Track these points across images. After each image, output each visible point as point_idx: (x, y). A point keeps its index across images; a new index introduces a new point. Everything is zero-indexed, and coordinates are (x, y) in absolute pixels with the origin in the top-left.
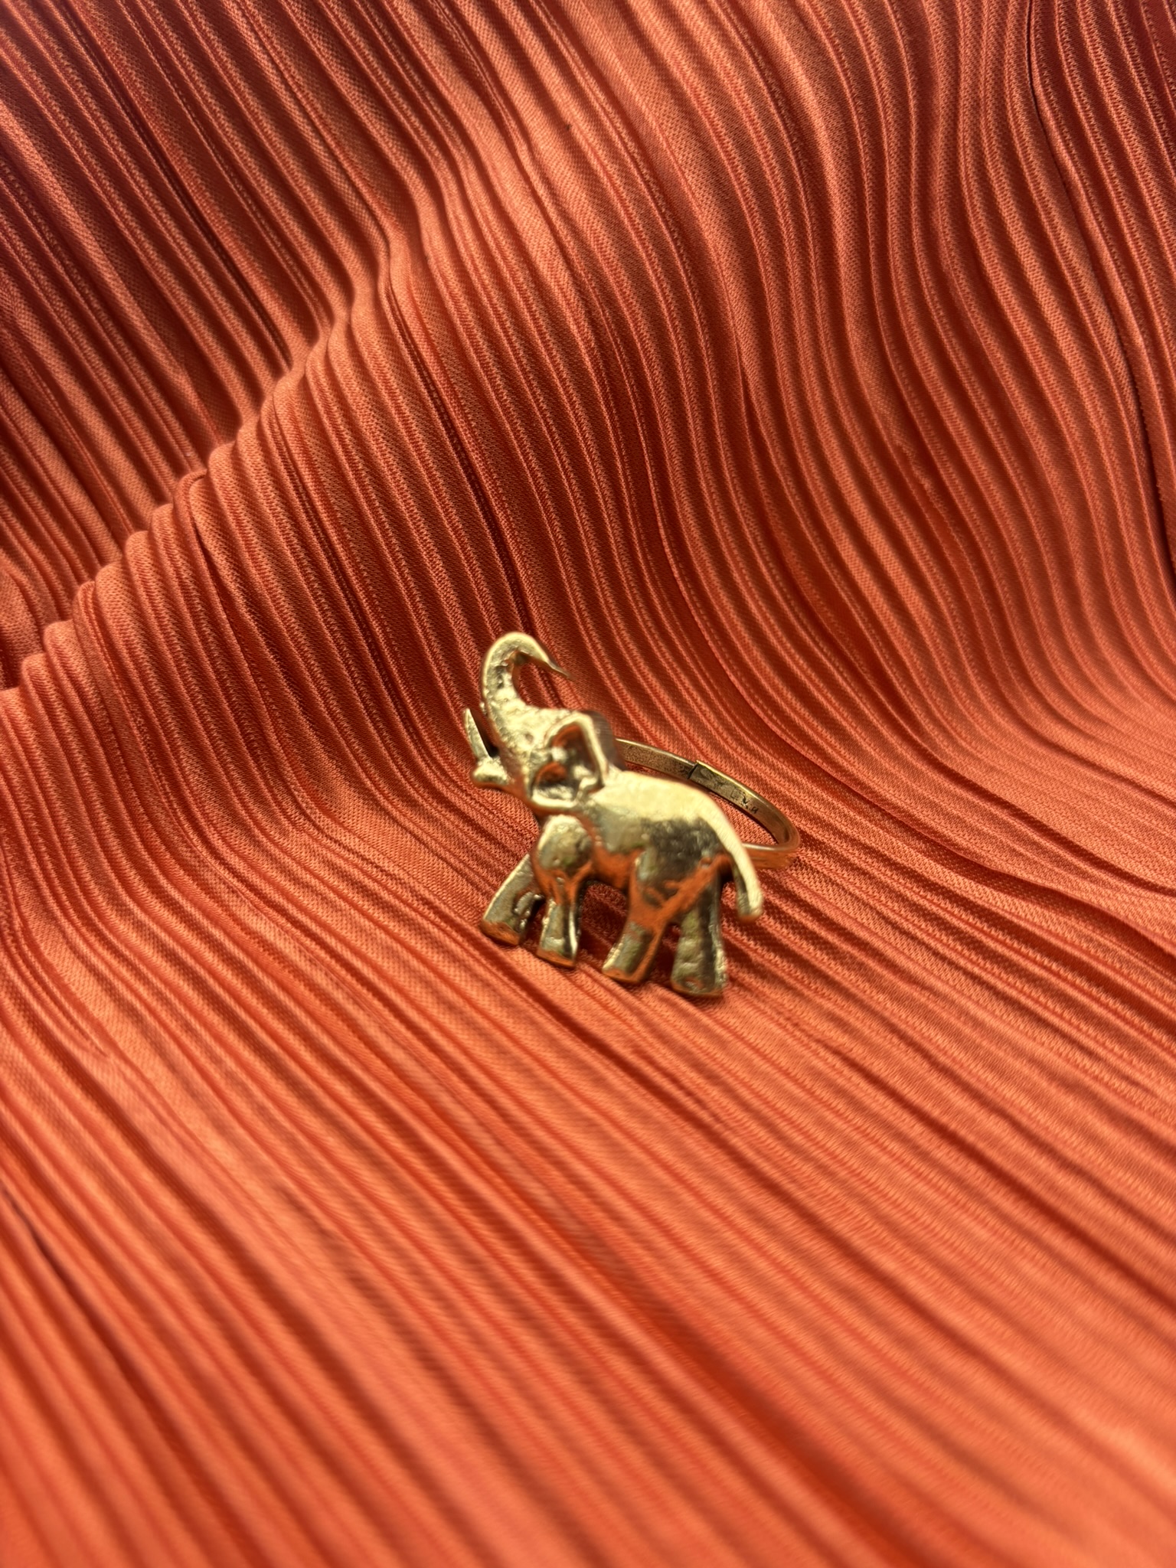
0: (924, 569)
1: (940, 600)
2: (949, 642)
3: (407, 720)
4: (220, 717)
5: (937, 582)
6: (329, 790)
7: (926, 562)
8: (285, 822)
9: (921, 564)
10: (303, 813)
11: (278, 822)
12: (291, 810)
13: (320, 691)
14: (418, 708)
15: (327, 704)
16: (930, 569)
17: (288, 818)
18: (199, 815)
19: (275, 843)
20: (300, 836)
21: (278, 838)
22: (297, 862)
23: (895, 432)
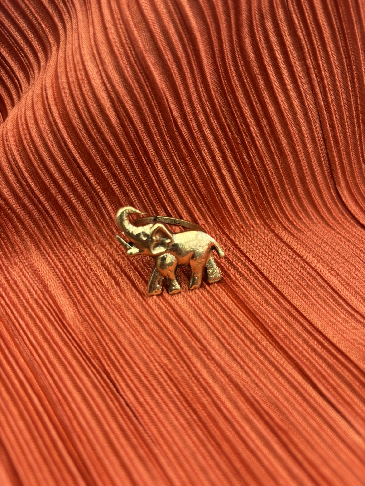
7: (241, 181)
8: (14, 264)
9: (239, 181)
11: (11, 264)
12: (17, 260)
19: (8, 272)
20: (17, 269)
21: (10, 269)
22: (13, 280)
23: (234, 133)
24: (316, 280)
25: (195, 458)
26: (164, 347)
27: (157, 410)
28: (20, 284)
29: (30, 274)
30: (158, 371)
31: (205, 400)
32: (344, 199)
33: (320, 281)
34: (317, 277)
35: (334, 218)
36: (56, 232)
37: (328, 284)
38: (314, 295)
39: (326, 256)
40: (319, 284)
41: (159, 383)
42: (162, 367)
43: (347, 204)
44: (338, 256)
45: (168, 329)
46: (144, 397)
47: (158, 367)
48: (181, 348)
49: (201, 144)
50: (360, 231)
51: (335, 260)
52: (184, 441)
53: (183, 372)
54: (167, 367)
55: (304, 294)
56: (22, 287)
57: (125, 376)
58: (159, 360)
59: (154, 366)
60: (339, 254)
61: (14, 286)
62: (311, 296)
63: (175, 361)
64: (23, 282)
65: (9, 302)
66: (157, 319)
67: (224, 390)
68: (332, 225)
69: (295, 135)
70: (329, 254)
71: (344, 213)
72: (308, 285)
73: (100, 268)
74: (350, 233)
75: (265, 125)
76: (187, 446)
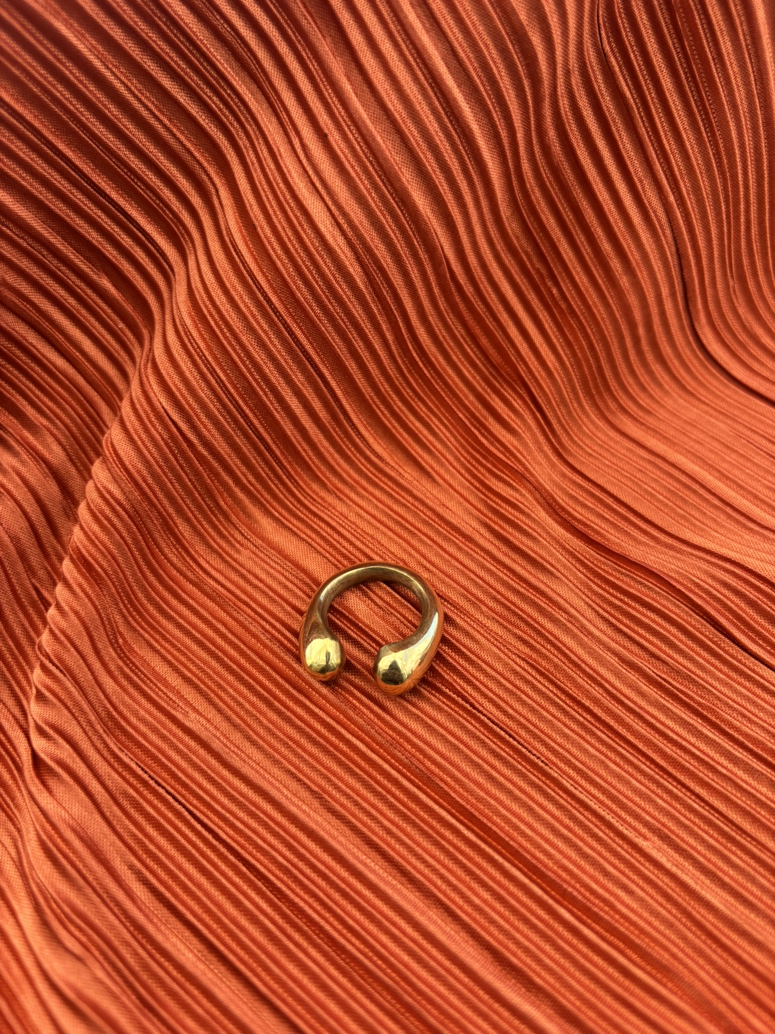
0: (555, 341)
1: (565, 359)
2: (570, 380)
3: (290, 476)
4: (194, 500)
5: (562, 347)
6: (256, 522)
7: (556, 337)
8: (238, 546)
9: (553, 337)
10: (246, 538)
11: (233, 546)
12: (239, 537)
13: (242, 473)
14: (294, 469)
15: (247, 479)
16: (558, 340)
17: (239, 542)
18: (193, 553)
19: (235, 560)
20: (247, 552)
21: (236, 556)
22: (249, 571)
23: (535, 260)
24: (695, 492)
25: (607, 767)
26: (516, 631)
27: (534, 719)
28: (263, 576)
29: (273, 558)
30: (520, 666)
31: (596, 692)
32: (705, 342)
33: (702, 491)
34: (696, 487)
35: (695, 378)
36: (287, 481)
37: (714, 494)
38: (697, 515)
39: (697, 446)
40: (700, 496)
41: (527, 682)
42: (523, 660)
43: (710, 349)
44: (716, 444)
45: (514, 604)
46: (512, 707)
47: (518, 660)
48: (541, 626)
49: (485, 287)
50: (736, 393)
51: (711, 451)
52: (585, 751)
53: (556, 660)
54: (531, 657)
55: (683, 517)
56: (269, 581)
57: (477, 683)
58: (516, 652)
59: (513, 660)
60: (716, 439)
61: (256, 582)
62: (693, 517)
63: (538, 646)
64: (268, 573)
65: (260, 611)
66: (495, 593)
67: (618, 675)
68: (692, 391)
69: (633, 255)
70: (701, 444)
71: (708, 365)
72: (685, 501)
73: (378, 529)
74: (723, 400)
75: (582, 243)
76: (591, 756)
